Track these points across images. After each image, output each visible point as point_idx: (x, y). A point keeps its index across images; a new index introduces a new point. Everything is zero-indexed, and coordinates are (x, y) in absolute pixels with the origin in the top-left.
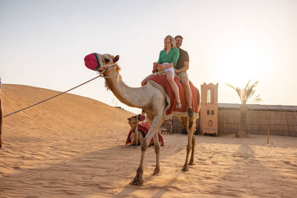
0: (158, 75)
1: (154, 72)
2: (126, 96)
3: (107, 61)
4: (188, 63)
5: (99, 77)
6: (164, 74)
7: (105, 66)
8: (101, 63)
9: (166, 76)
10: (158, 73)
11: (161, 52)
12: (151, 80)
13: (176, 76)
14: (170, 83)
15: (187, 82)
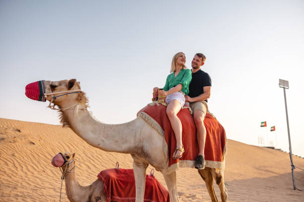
0: (156, 105)
1: (154, 100)
2: (91, 136)
3: (53, 87)
4: (210, 88)
6: (165, 104)
9: (166, 107)
10: (157, 102)
12: (144, 112)
13: (187, 107)
14: (169, 118)
15: (201, 116)
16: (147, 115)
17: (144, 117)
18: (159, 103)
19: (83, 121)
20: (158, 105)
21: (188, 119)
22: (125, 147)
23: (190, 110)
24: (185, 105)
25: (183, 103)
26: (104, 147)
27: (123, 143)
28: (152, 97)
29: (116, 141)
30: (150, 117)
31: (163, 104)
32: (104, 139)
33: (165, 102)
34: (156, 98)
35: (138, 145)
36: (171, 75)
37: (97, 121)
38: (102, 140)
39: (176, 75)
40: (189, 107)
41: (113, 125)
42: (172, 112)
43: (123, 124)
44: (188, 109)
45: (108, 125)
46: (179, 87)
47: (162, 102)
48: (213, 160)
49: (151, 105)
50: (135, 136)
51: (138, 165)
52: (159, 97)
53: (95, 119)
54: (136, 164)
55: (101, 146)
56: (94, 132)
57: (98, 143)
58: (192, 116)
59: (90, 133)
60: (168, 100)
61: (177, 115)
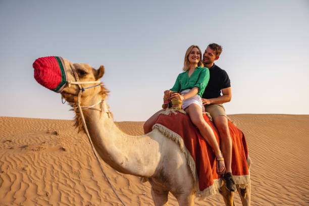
0: (172, 114)
1: (165, 107)
6: (183, 112)
8: (70, 78)
10: (172, 110)
11: (180, 76)
12: (159, 123)
18: (176, 111)
20: (176, 113)
31: (180, 111)
34: (168, 104)
36: (183, 73)
38: (125, 157)
39: (190, 74)
46: (196, 91)
48: (239, 175)
49: (166, 114)
51: (158, 194)
52: (173, 102)
54: (155, 193)
57: (121, 161)
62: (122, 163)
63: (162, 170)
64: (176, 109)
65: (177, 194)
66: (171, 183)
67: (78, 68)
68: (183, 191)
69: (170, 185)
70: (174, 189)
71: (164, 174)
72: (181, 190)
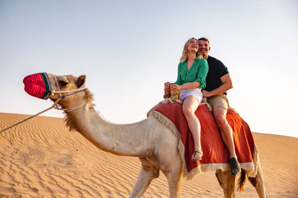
0: (169, 103)
1: (165, 97)
3: (62, 84)
5: (51, 108)
6: (179, 101)
7: (59, 92)
8: (53, 87)
9: (182, 104)
10: (170, 99)
12: (156, 110)
13: (204, 104)
14: (186, 117)
15: (223, 113)
16: (160, 114)
17: (156, 116)
18: (173, 101)
19: (92, 122)
20: (172, 102)
21: (208, 117)
22: (138, 149)
23: (208, 106)
24: (202, 101)
25: (200, 99)
26: (118, 151)
27: (137, 146)
28: (164, 94)
29: (130, 144)
30: (163, 116)
31: (177, 100)
32: (118, 142)
33: (179, 98)
34: (168, 94)
35: (150, 147)
37: (107, 122)
38: (116, 143)
40: (206, 103)
41: (124, 125)
42: (190, 110)
43: (135, 124)
44: (206, 105)
45: (119, 125)
47: (176, 98)
49: (164, 103)
50: (148, 138)
52: (172, 92)
53: (104, 119)
54: (144, 168)
55: (116, 149)
56: (106, 134)
57: (113, 147)
58: (212, 113)
59: (103, 135)
60: (182, 96)
61: (196, 113)
62: (114, 148)
63: (154, 149)
64: (173, 99)
65: (166, 172)
66: (161, 162)
67: (60, 80)
68: (171, 170)
69: (160, 164)
70: (163, 167)
71: (155, 153)
72: (169, 169)
